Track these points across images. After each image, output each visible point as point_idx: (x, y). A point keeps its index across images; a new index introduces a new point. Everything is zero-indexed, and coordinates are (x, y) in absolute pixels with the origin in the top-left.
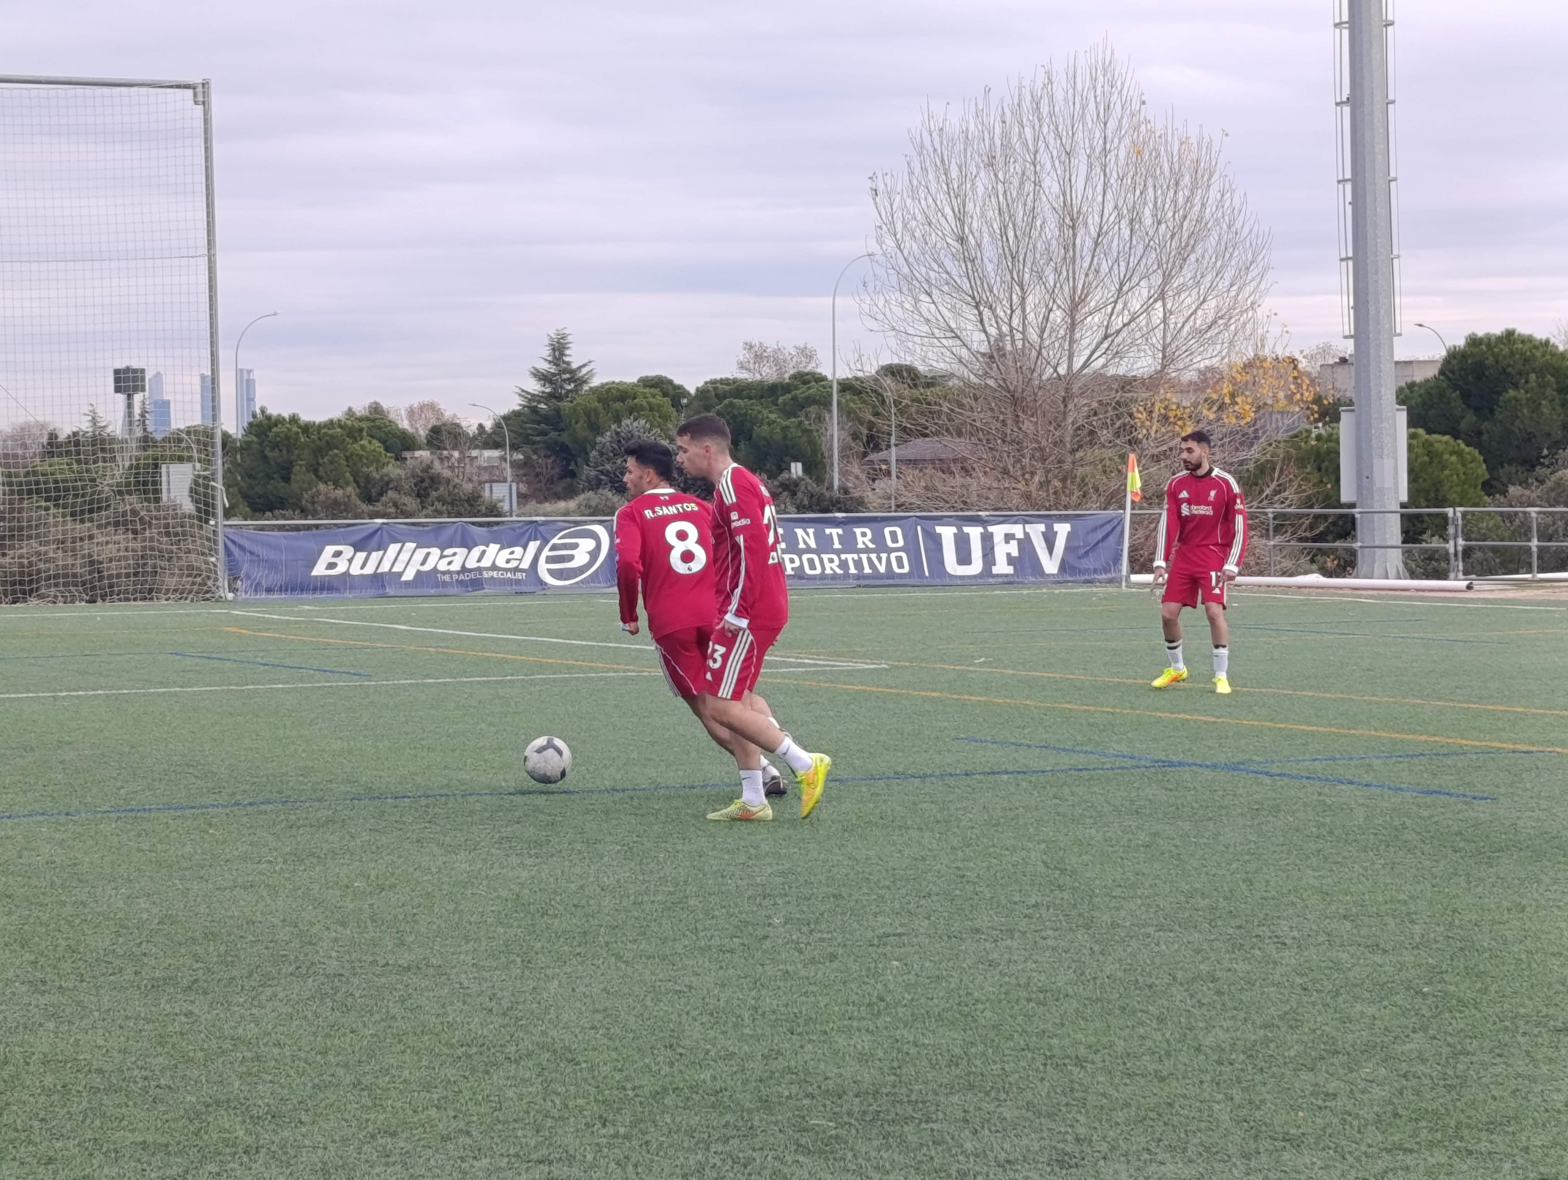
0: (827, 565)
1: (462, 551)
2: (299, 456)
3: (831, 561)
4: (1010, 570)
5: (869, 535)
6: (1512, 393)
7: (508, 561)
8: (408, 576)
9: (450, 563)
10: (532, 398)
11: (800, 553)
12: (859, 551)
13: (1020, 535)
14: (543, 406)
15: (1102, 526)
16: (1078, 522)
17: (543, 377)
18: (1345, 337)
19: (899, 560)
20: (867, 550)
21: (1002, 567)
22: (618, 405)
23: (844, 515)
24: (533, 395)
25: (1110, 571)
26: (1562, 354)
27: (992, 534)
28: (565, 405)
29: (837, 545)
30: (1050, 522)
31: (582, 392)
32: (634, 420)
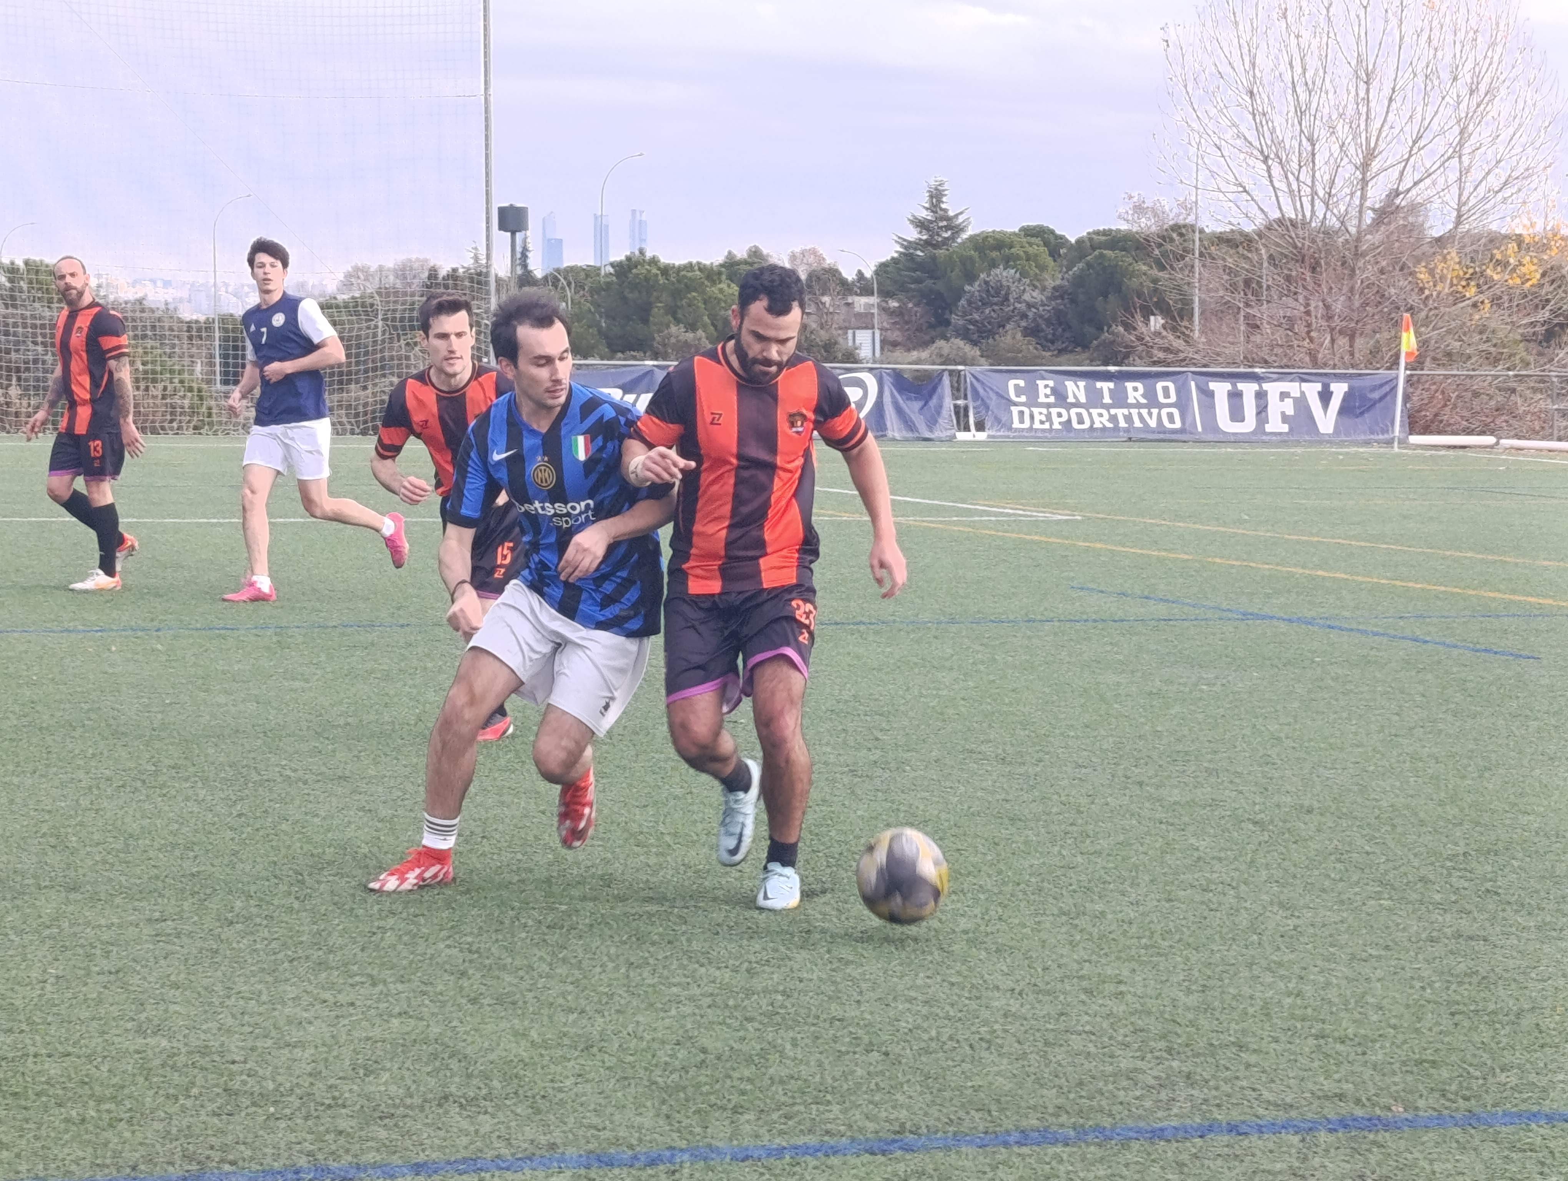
0: (1097, 419)
2: (658, 298)
3: (1101, 415)
4: (1285, 428)
5: (1141, 391)
10: (909, 245)
11: (1069, 406)
12: (1129, 406)
13: (1295, 393)
14: (919, 253)
15: (1381, 386)
16: (1357, 383)
17: (921, 225)
19: (1171, 417)
20: (1138, 405)
21: (1274, 425)
22: (995, 254)
23: (1117, 368)
24: (910, 242)
25: (1382, 432)
28: (941, 252)
29: (1107, 400)
30: (1326, 380)
31: (959, 240)
32: (1005, 269)
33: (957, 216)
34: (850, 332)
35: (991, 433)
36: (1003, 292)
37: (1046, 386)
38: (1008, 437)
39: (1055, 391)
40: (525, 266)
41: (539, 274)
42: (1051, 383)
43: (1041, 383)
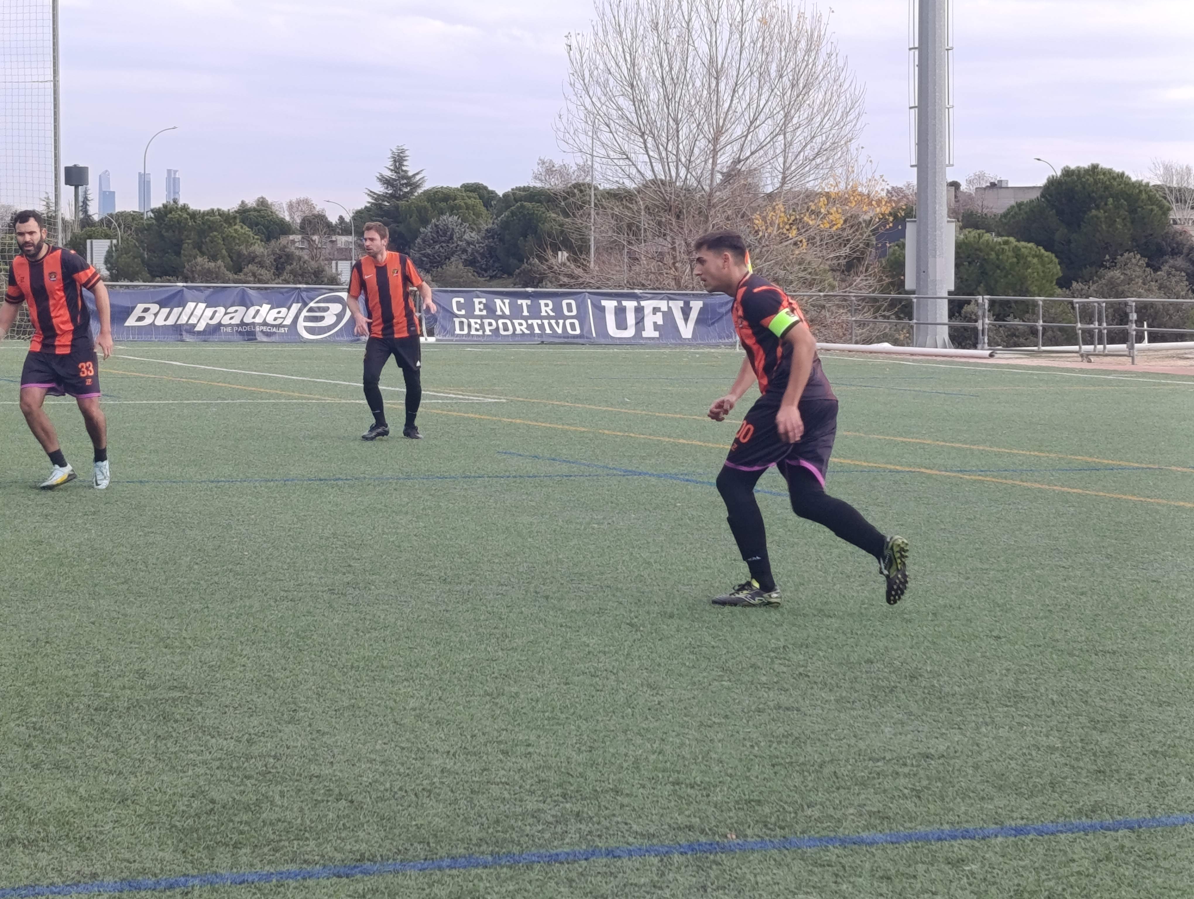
0: (518, 328)
1: (242, 309)
2: (187, 236)
3: (521, 324)
5: (551, 306)
6: (1094, 212)
7: (275, 319)
8: (201, 327)
9: (231, 318)
11: (497, 318)
12: (542, 318)
13: (664, 308)
14: (386, 203)
18: (912, 166)
19: (573, 326)
20: (548, 317)
21: (649, 332)
22: (443, 205)
23: (533, 289)
24: (379, 195)
26: (1133, 184)
27: (643, 307)
28: (402, 203)
29: (526, 313)
30: (687, 299)
31: (416, 194)
32: (450, 216)
33: (414, 175)
34: (334, 262)
35: (438, 337)
36: (449, 233)
37: (480, 303)
38: (452, 340)
39: (486, 307)
40: (85, 211)
41: (96, 218)
42: (484, 300)
43: (476, 301)
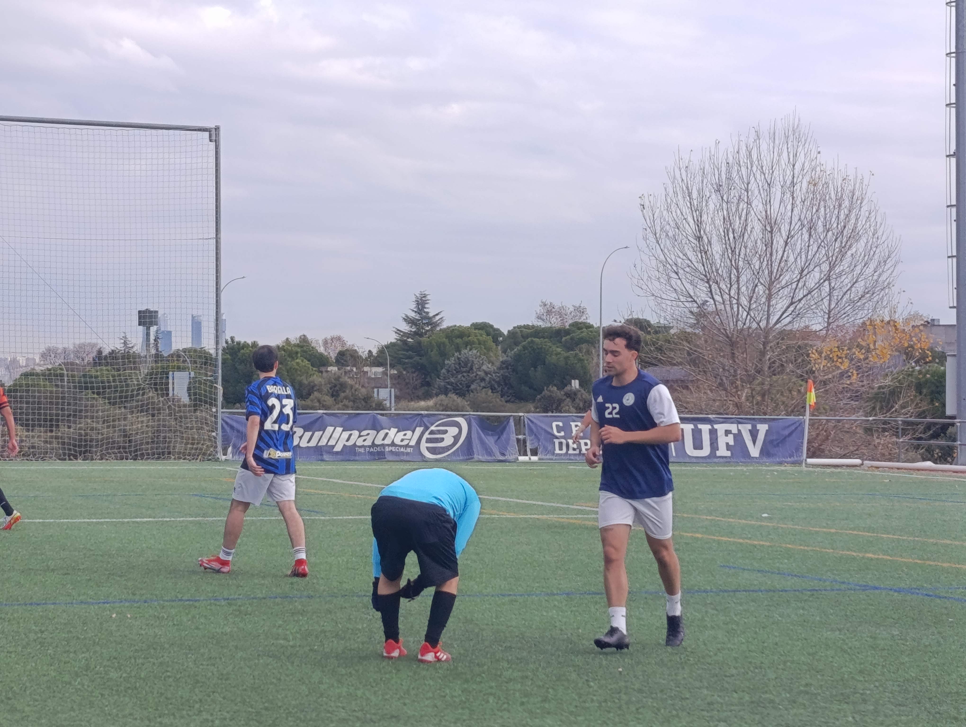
1: (373, 433)
4: (728, 454)
7: (402, 440)
8: (338, 448)
9: (364, 440)
10: (404, 335)
13: (735, 431)
14: (410, 340)
15: (789, 426)
16: (773, 424)
17: (411, 321)
18: (952, 308)
21: (723, 451)
22: (459, 341)
25: (793, 456)
27: (716, 430)
28: (424, 339)
30: (754, 423)
31: (436, 332)
32: (470, 350)
33: (435, 316)
34: (374, 390)
35: (541, 457)
36: (469, 364)
38: (552, 459)
